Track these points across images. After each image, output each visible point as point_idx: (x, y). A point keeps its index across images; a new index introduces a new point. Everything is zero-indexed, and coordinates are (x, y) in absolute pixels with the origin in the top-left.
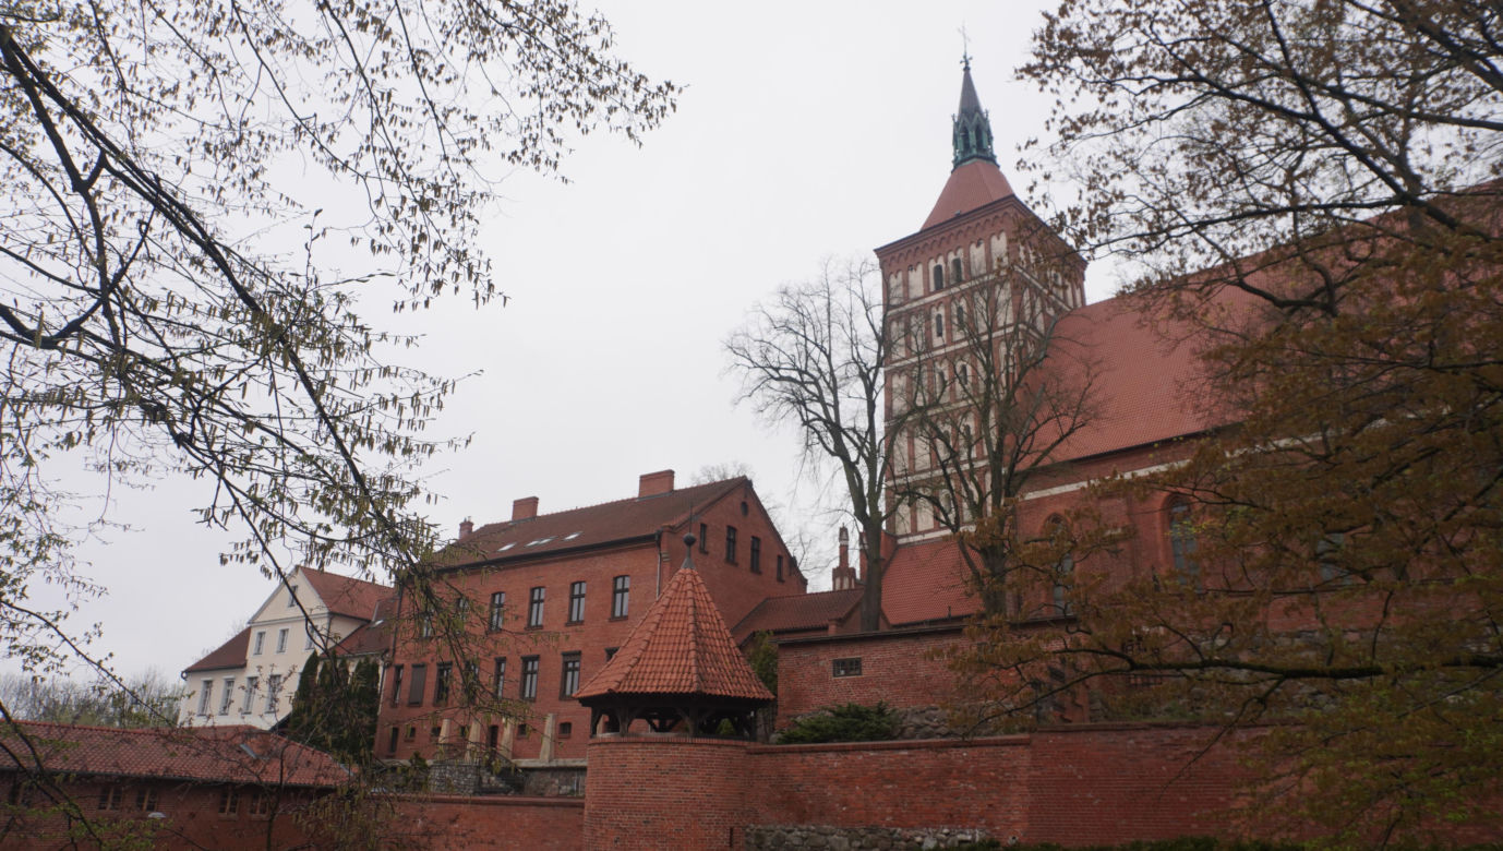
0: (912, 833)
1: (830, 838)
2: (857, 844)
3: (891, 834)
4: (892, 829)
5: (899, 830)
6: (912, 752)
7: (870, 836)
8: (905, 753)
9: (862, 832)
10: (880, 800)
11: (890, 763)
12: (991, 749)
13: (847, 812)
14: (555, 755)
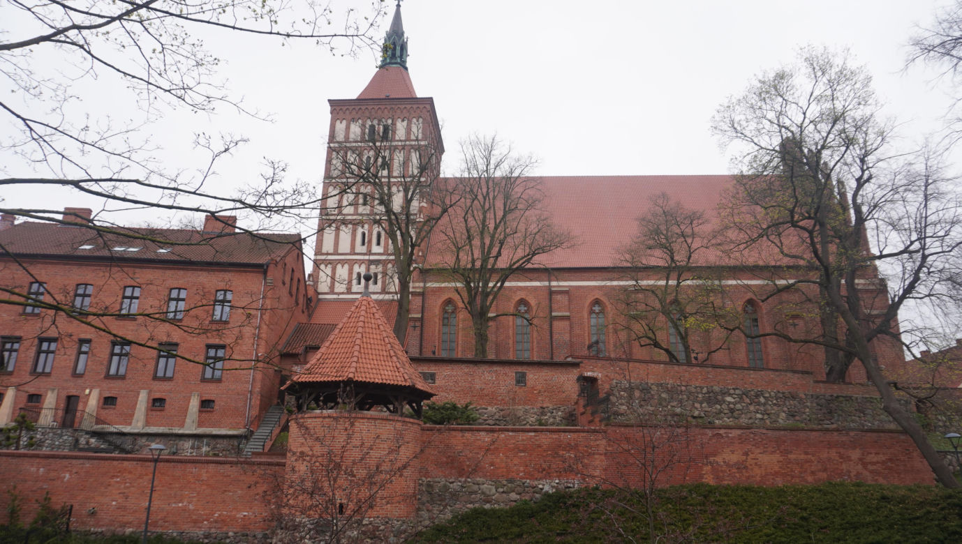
0: (536, 483)
1: (482, 487)
2: (501, 490)
3: (524, 483)
4: (524, 481)
5: (528, 481)
6: (536, 434)
7: (509, 485)
8: (533, 434)
9: (505, 482)
10: (516, 462)
11: (523, 440)
12: (585, 434)
13: (493, 470)
14: (148, 423)
